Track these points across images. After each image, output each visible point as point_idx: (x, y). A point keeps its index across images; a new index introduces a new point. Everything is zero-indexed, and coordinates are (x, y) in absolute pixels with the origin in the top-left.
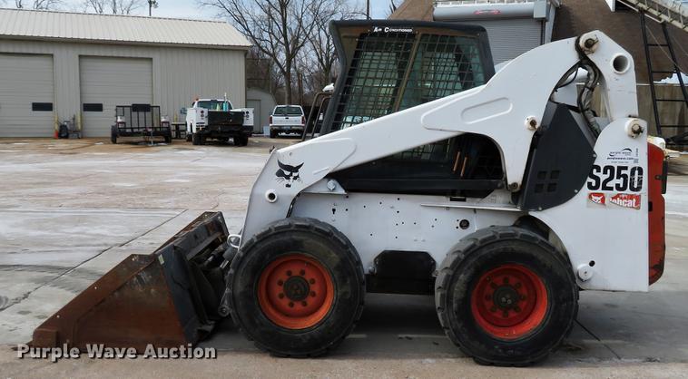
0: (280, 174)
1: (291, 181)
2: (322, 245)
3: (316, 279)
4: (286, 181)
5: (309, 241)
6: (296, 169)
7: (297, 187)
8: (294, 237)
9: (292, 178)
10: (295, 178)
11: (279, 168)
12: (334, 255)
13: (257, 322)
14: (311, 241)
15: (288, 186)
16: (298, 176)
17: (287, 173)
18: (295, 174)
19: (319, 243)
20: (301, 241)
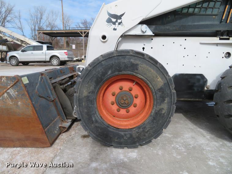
0: (109, 21)
1: (116, 26)
2: (152, 70)
3: (139, 95)
4: (113, 26)
5: (143, 66)
6: (120, 17)
7: (121, 30)
8: (132, 60)
9: (117, 23)
10: (120, 24)
11: (108, 17)
12: (160, 79)
13: (94, 119)
14: (144, 66)
15: (115, 29)
16: (121, 22)
17: (114, 20)
18: (119, 21)
19: (150, 68)
20: (137, 65)
